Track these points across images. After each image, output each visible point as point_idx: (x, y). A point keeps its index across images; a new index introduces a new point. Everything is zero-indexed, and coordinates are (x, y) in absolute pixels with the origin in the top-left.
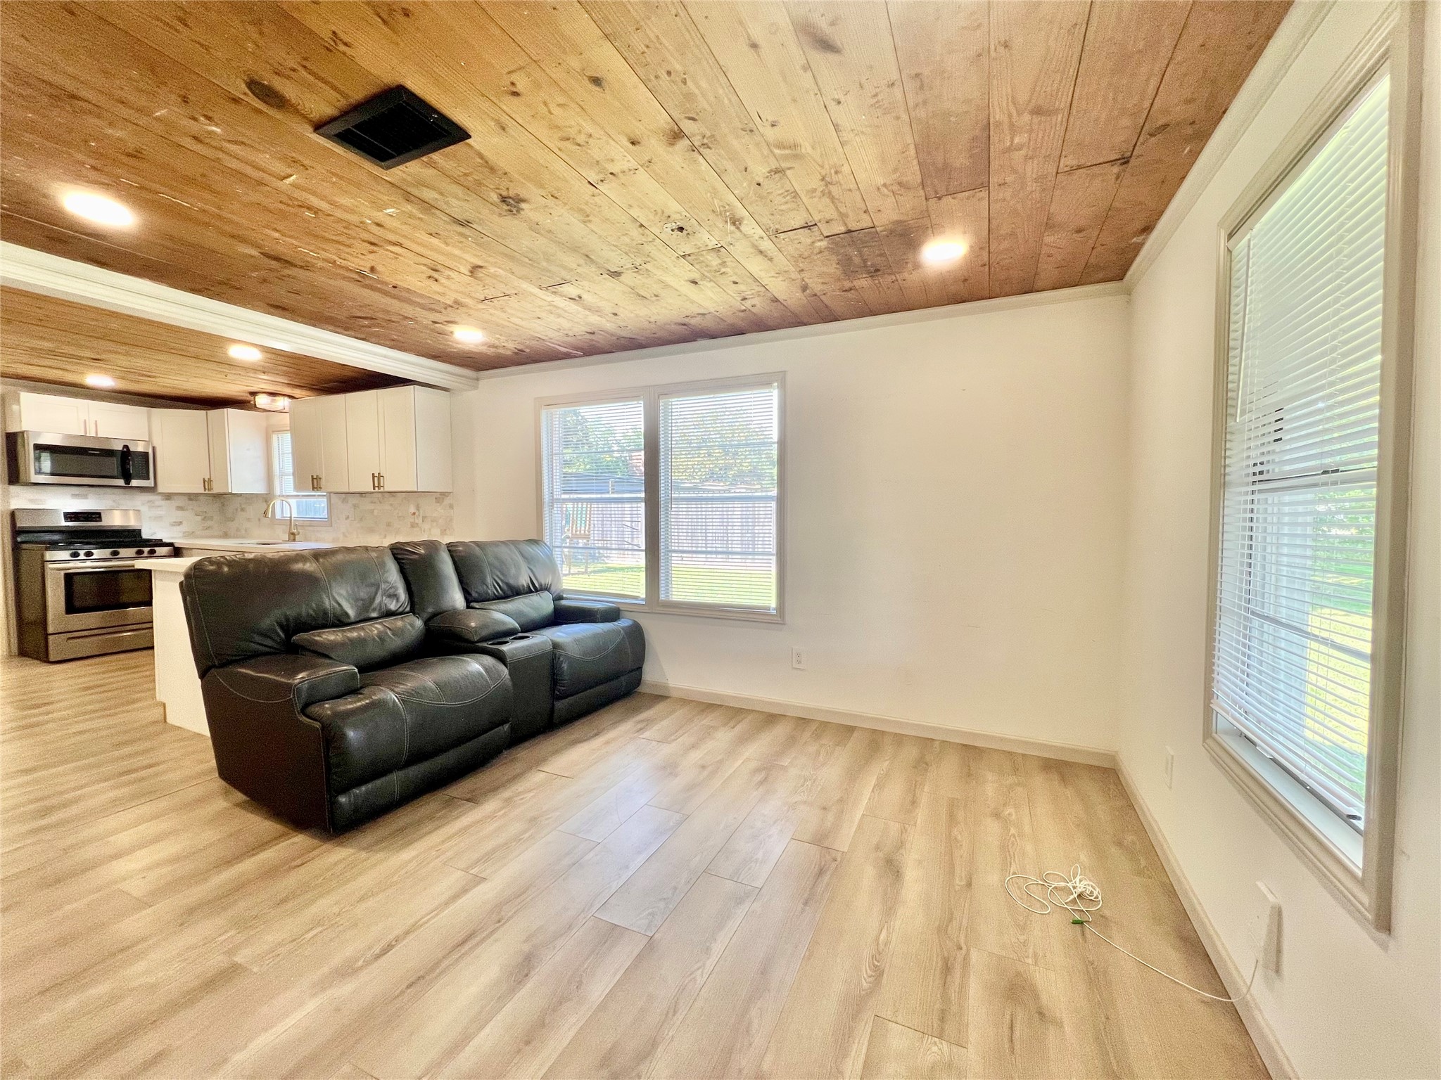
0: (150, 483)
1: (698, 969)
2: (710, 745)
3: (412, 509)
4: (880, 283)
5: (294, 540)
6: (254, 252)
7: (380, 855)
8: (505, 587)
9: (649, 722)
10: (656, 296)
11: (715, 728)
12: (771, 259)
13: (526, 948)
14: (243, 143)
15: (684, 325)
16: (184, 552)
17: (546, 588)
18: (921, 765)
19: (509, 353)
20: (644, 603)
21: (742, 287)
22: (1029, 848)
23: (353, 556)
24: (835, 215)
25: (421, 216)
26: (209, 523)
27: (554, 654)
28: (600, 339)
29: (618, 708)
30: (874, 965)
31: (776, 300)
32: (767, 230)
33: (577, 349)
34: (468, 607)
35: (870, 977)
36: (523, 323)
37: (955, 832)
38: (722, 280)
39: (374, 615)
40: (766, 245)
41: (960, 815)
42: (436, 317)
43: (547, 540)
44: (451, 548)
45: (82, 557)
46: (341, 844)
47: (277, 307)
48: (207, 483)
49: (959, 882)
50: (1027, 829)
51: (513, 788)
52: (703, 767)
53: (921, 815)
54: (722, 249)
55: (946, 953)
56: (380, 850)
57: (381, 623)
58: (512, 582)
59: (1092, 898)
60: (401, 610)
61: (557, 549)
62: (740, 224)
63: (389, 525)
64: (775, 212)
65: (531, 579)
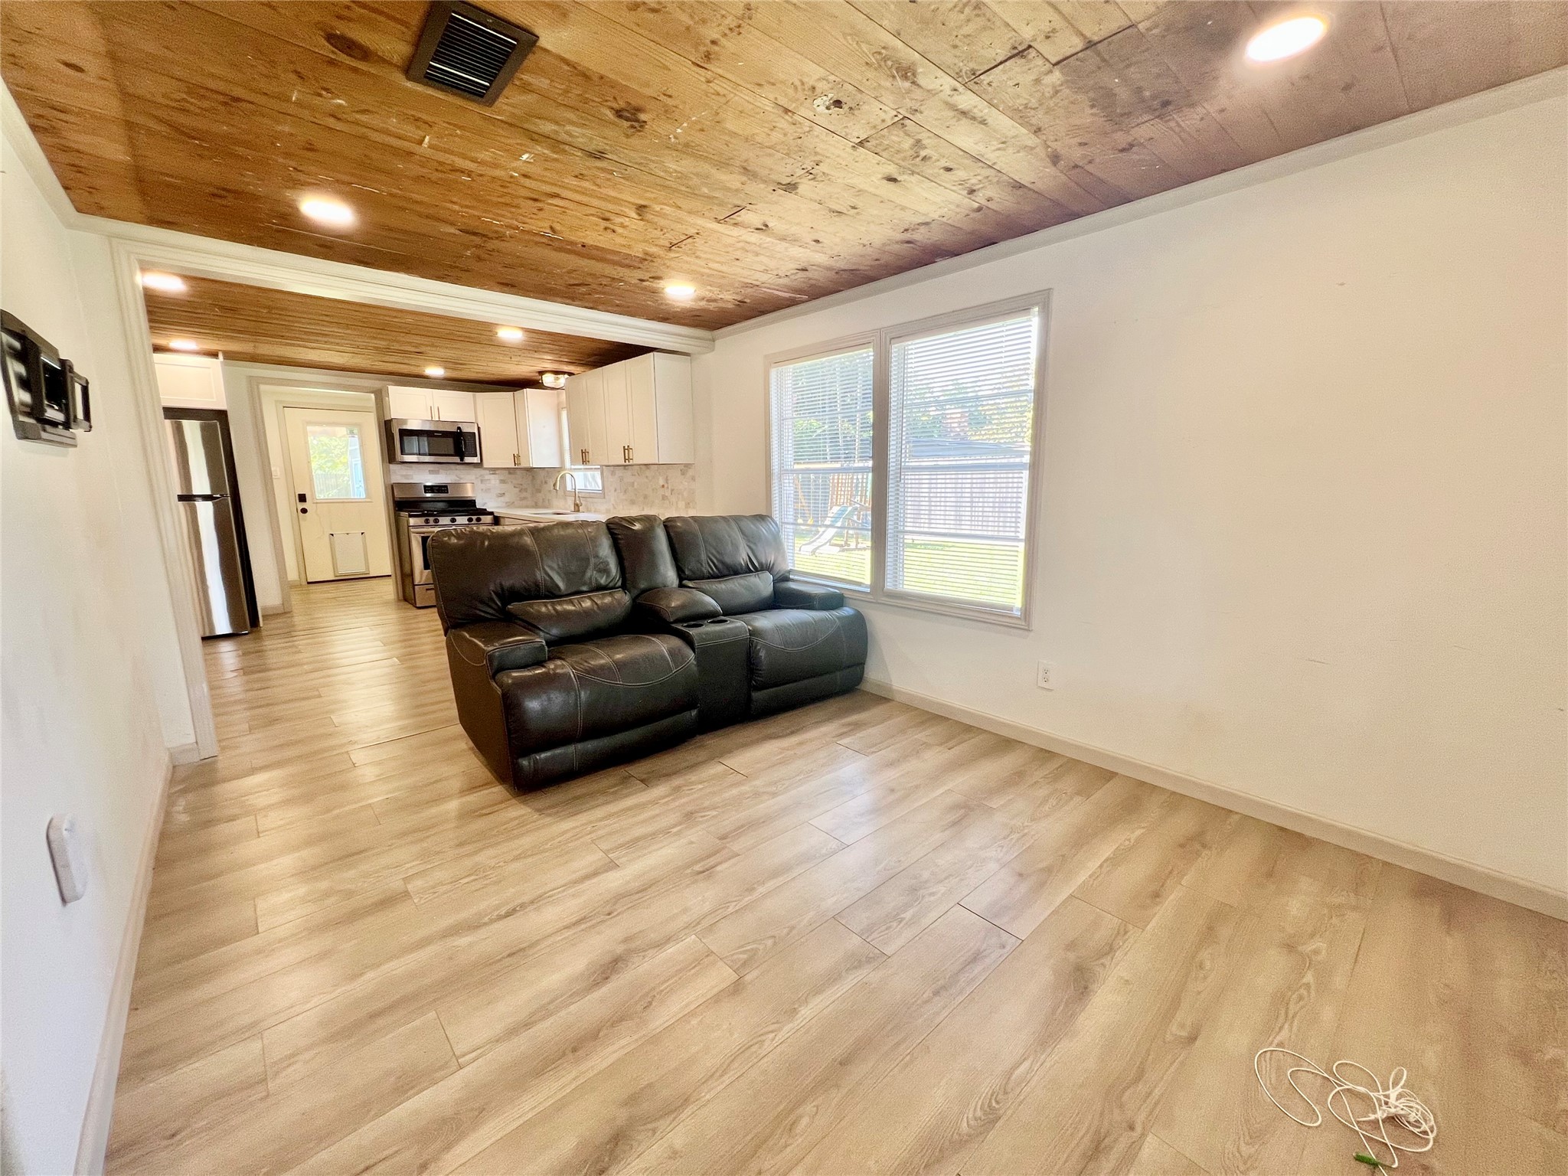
0: (476, 460)
1: (772, 1032)
2: (913, 765)
3: (661, 482)
4: (1179, 125)
5: (579, 511)
6: (452, 230)
7: (548, 820)
8: (720, 566)
9: (857, 726)
10: (854, 208)
11: (927, 746)
12: (983, 122)
13: (620, 949)
14: (368, 111)
15: (908, 242)
16: (502, 520)
17: (768, 568)
18: (1192, 845)
19: (730, 306)
20: (868, 590)
21: (960, 174)
22: (1328, 1014)
23: (570, 531)
24: (1058, 22)
25: (555, 156)
26: (524, 494)
27: (751, 642)
28: (817, 276)
29: (832, 705)
30: (990, 1106)
31: (1018, 186)
32: (957, 76)
33: (799, 291)
34: (681, 586)
35: (976, 1119)
36: (724, 268)
37: (1205, 955)
38: (928, 170)
39: (584, 588)
40: (967, 100)
41: (1225, 931)
42: (639, 274)
43: (776, 516)
44: (668, 525)
45: (432, 523)
46: (524, 802)
47: (507, 285)
48: (516, 458)
49: (1176, 1030)
50: (1339, 981)
51: (687, 777)
52: (892, 790)
53: (1163, 913)
54: (907, 122)
55: (1106, 1123)
56: (550, 815)
57: (590, 598)
58: (728, 560)
59: (1416, 1130)
60: (611, 585)
61: (788, 526)
62: (914, 75)
63: (646, 497)
64: (957, 42)
65: (749, 556)
